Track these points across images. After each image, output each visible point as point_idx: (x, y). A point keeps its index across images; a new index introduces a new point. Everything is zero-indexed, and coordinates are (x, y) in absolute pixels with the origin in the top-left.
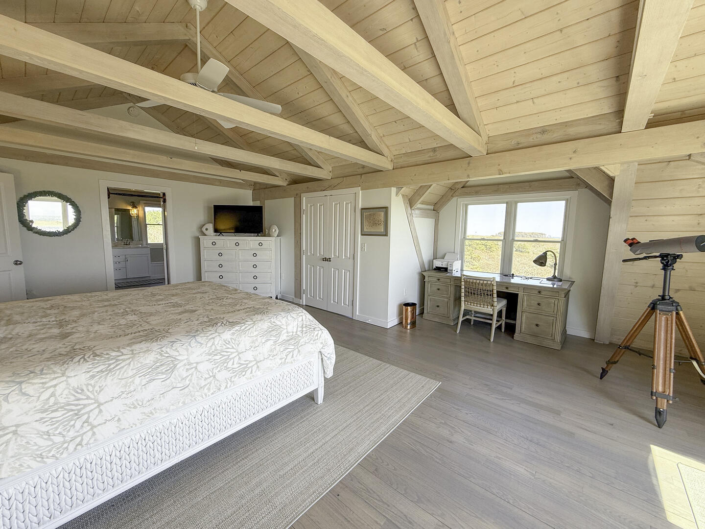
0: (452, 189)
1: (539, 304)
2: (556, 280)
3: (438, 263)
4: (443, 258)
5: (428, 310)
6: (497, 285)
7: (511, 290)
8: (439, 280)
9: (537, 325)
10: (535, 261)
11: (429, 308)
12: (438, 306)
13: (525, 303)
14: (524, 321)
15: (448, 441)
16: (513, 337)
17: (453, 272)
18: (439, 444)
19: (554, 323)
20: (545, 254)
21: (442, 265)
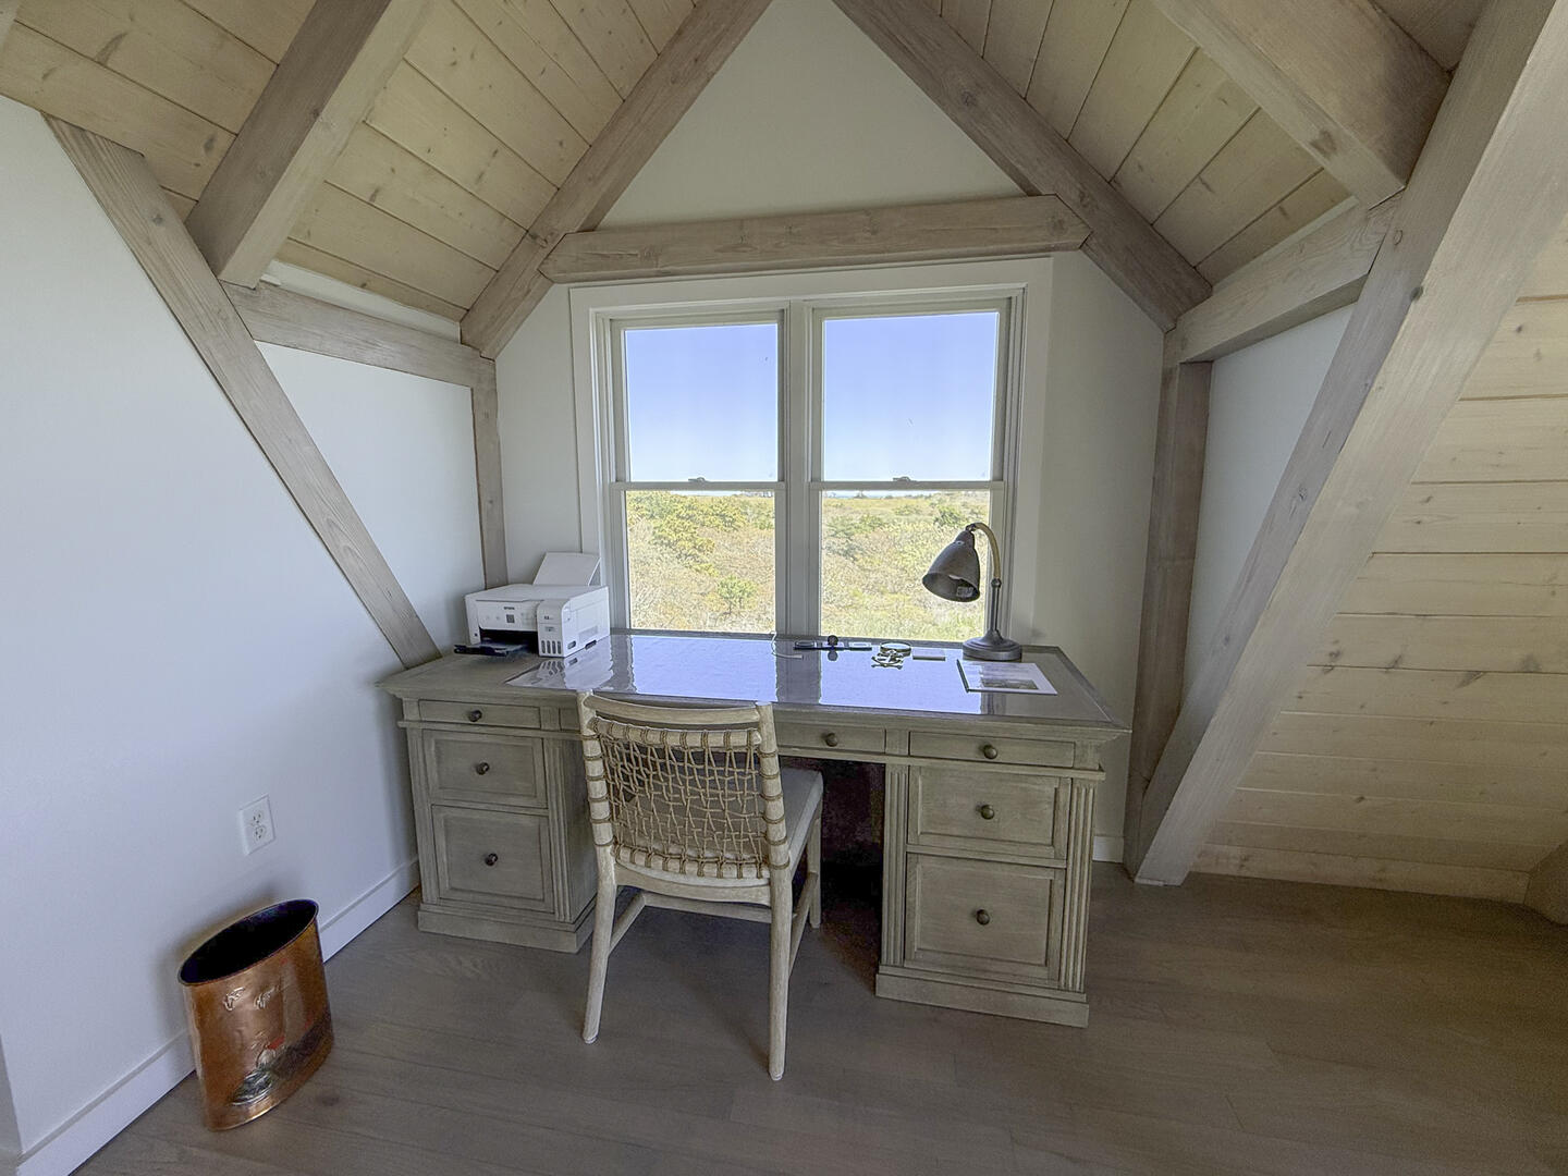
0: (534, 237)
1: (983, 811)
2: (1003, 655)
3: (489, 613)
4: (529, 579)
5: (445, 885)
6: (780, 728)
7: (850, 750)
8: (475, 716)
9: (980, 916)
10: (930, 581)
11: (443, 869)
12: (490, 860)
13: (920, 811)
14: (917, 900)
16: (873, 987)
17: (566, 652)
19: (1058, 901)
20: (967, 537)
21: (510, 619)
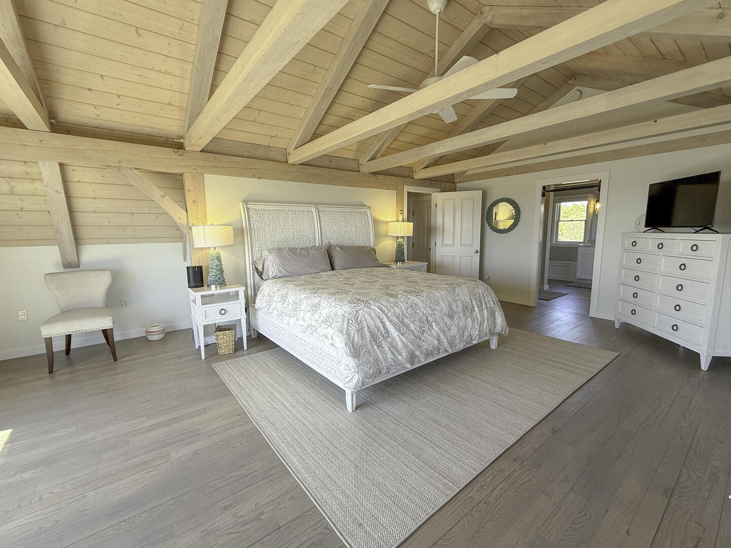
15: (230, 506)
18: (233, 494)
